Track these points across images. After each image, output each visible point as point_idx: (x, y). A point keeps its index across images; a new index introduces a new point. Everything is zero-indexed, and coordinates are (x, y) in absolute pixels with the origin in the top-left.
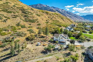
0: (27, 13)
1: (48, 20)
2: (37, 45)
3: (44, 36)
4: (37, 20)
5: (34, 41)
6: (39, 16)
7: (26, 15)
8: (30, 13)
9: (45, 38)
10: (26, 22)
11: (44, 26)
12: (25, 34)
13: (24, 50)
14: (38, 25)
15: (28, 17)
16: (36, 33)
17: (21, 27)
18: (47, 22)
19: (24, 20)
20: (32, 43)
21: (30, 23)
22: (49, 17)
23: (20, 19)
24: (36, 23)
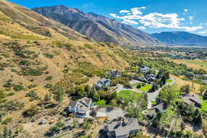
0: (25, 54)
1: (69, 63)
2: (41, 124)
3: (55, 103)
4: (45, 68)
5: (36, 116)
6: (51, 57)
7: (23, 59)
8: (31, 55)
9: (55, 108)
10: (24, 75)
11: (59, 81)
12: (22, 105)
13: (20, 134)
14: (47, 79)
15: (27, 65)
16: (42, 99)
17: (14, 89)
18: (66, 68)
19: (21, 73)
20: (33, 121)
21: (31, 77)
22: (71, 57)
23: (12, 71)
24: (44, 76)
